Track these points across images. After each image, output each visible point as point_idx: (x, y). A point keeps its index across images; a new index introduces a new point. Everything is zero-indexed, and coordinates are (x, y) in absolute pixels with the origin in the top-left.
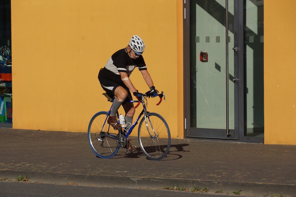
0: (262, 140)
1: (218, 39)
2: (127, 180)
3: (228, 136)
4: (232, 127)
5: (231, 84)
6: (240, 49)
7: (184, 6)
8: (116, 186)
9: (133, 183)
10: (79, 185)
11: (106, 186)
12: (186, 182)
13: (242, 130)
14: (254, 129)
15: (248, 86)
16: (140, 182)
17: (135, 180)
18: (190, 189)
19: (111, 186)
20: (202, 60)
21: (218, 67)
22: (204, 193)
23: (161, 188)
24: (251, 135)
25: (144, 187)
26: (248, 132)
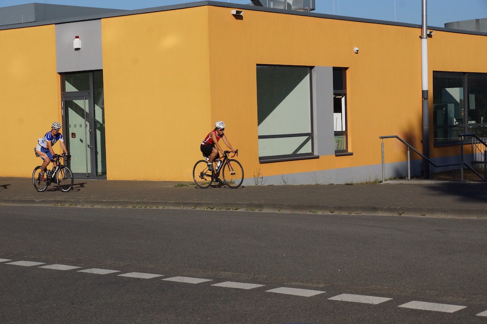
0: (106, 178)
1: (81, 126)
2: (33, 202)
3: (88, 176)
4: (89, 172)
5: (89, 149)
6: (92, 130)
7: (62, 108)
8: (27, 205)
9: (36, 203)
10: (7, 205)
11: (21, 205)
12: (65, 202)
13: (95, 173)
14: (102, 172)
15: (98, 151)
16: (40, 202)
17: (38, 201)
18: (67, 205)
19: (25, 205)
20: (73, 137)
21: (81, 141)
22: (75, 207)
23: (52, 205)
24: (100, 176)
25: (43, 205)
26: (99, 174)
